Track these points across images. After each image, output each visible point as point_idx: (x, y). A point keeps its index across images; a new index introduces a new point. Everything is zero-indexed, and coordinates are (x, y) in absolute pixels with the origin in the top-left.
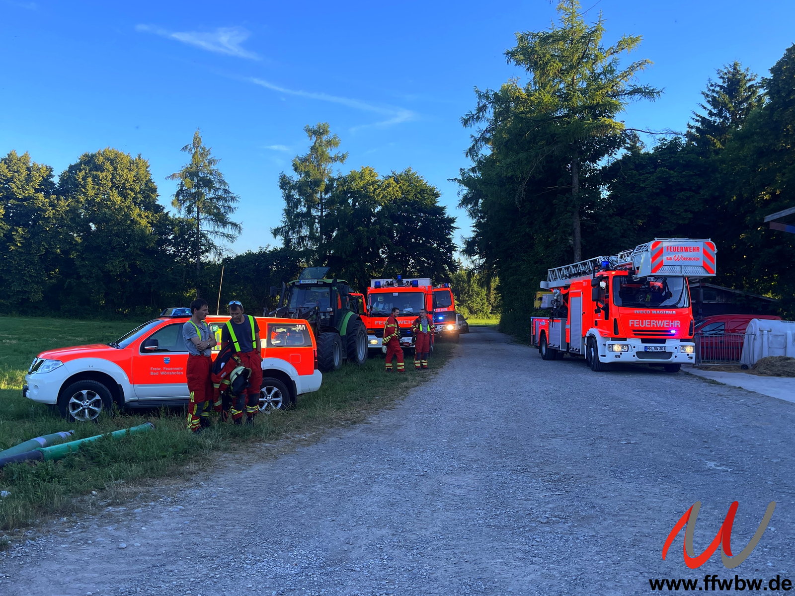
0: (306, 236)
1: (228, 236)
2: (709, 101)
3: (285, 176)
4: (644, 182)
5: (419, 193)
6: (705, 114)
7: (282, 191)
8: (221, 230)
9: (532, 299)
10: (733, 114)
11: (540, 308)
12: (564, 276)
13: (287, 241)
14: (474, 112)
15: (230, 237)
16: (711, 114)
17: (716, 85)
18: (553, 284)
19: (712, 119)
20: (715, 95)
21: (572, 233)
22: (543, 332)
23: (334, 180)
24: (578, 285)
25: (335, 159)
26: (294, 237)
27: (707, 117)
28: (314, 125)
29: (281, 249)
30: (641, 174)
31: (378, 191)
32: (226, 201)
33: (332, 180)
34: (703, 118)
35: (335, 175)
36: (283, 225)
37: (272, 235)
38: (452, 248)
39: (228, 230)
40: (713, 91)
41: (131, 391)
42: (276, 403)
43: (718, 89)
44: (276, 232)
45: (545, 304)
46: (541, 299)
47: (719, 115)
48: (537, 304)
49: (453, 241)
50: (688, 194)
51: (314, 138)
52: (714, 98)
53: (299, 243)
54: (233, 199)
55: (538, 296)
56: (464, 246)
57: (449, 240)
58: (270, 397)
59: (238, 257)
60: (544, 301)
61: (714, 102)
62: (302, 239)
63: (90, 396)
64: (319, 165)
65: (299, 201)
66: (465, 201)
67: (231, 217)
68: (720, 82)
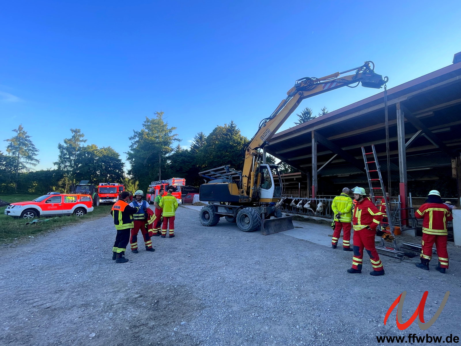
0: (67, 166)
1: (33, 164)
2: (195, 141)
3: (60, 144)
4: (179, 160)
5: (113, 155)
6: (195, 143)
7: (59, 150)
8: (30, 161)
9: (147, 189)
10: (201, 144)
11: (149, 192)
12: (155, 184)
13: (59, 167)
14: (133, 137)
15: (35, 165)
16: (196, 143)
17: (197, 137)
18: (152, 186)
19: (196, 145)
20: (197, 139)
21: (159, 173)
22: (149, 198)
23: (81, 148)
24: (158, 187)
25: (82, 141)
26: (62, 166)
27: (195, 144)
28: (74, 129)
29: (57, 170)
30: (178, 158)
31: (98, 153)
32: (33, 151)
33: (80, 148)
34: (194, 144)
35: (81, 146)
36: (59, 161)
37: (54, 165)
38: (123, 172)
39: (33, 162)
40: (197, 138)
41: (42, 212)
42: (81, 214)
43: (198, 138)
44: (55, 164)
45: (150, 191)
46: (149, 189)
47: (198, 144)
48: (148, 191)
49: (124, 170)
50: (189, 164)
51: (74, 133)
52: (197, 140)
53: (64, 168)
54: (36, 151)
55: (148, 189)
56: (128, 172)
57: (122, 170)
58: (80, 213)
59: (37, 172)
60: (150, 190)
61: (197, 141)
62: (66, 166)
63: (30, 214)
64: (75, 142)
65: (66, 153)
66: (129, 159)
67: (35, 157)
68: (198, 136)
